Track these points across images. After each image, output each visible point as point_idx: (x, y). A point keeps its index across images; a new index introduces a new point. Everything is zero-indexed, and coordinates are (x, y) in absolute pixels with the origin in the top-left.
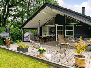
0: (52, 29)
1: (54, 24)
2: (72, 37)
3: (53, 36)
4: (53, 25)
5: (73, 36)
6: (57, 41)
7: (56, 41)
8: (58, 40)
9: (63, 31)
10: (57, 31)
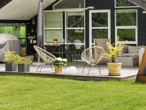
0: (75, 20)
1: (82, 7)
3: (78, 44)
4: (80, 10)
9: (109, 28)
10: (91, 28)
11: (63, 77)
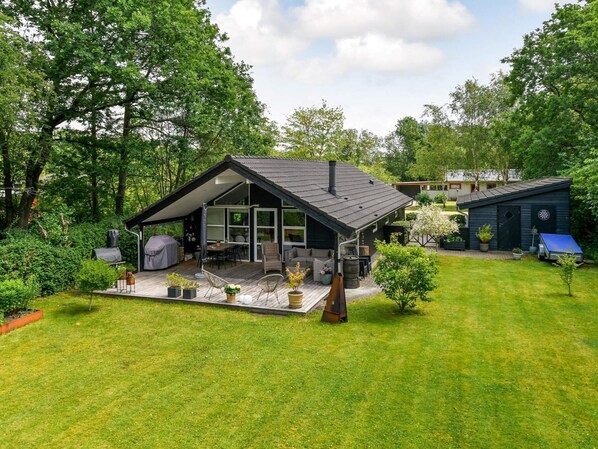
1: (247, 204)
2: (303, 247)
3: (243, 243)
4: (244, 207)
5: (305, 244)
6: (256, 260)
7: (252, 260)
8: (259, 257)
9: (276, 227)
10: (256, 227)
11: (237, 308)
